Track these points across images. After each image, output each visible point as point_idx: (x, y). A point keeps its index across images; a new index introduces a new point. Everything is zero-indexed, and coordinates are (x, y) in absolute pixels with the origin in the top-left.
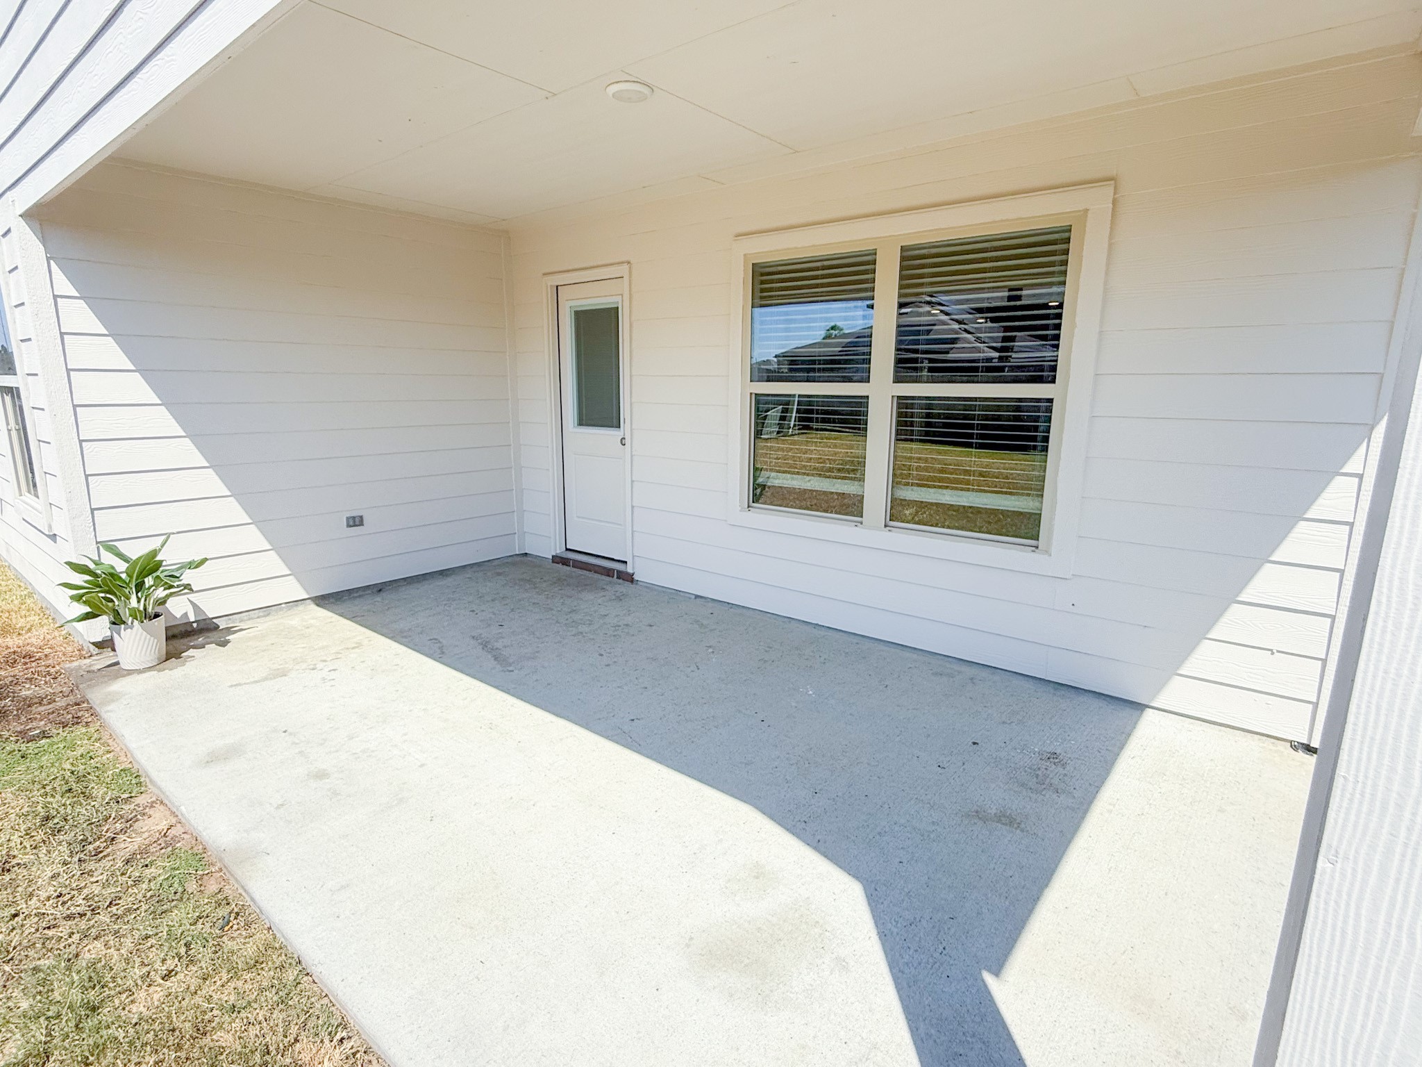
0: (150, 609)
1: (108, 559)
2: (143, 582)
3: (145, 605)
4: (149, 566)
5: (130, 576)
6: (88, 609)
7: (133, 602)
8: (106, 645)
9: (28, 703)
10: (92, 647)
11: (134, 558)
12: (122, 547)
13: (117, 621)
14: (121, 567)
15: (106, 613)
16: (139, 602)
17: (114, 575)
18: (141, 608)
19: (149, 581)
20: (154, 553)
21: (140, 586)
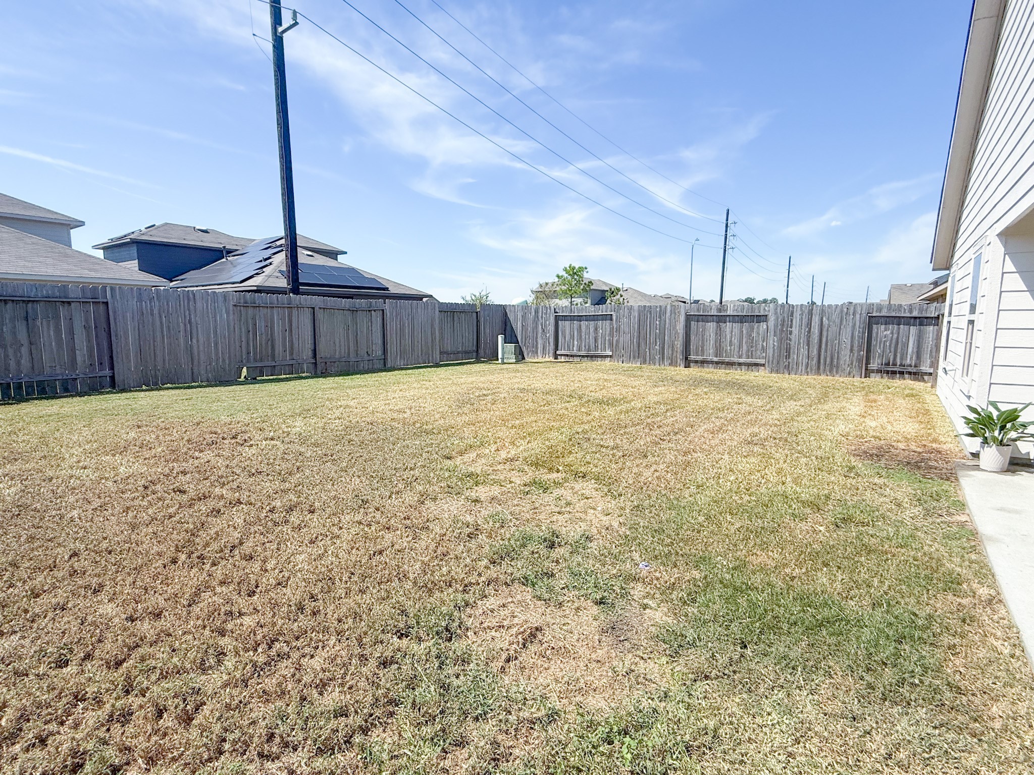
0: (1005, 441)
1: (991, 409)
2: (1006, 426)
3: (1002, 438)
4: (1011, 417)
5: (998, 420)
6: (971, 432)
7: (996, 433)
8: (976, 455)
9: (931, 467)
10: (970, 455)
11: (1003, 410)
12: (1000, 405)
13: (985, 441)
14: (995, 414)
15: (980, 436)
16: (999, 434)
17: (990, 417)
18: (1000, 438)
19: (1009, 425)
20: (1015, 410)
21: (1003, 428)
